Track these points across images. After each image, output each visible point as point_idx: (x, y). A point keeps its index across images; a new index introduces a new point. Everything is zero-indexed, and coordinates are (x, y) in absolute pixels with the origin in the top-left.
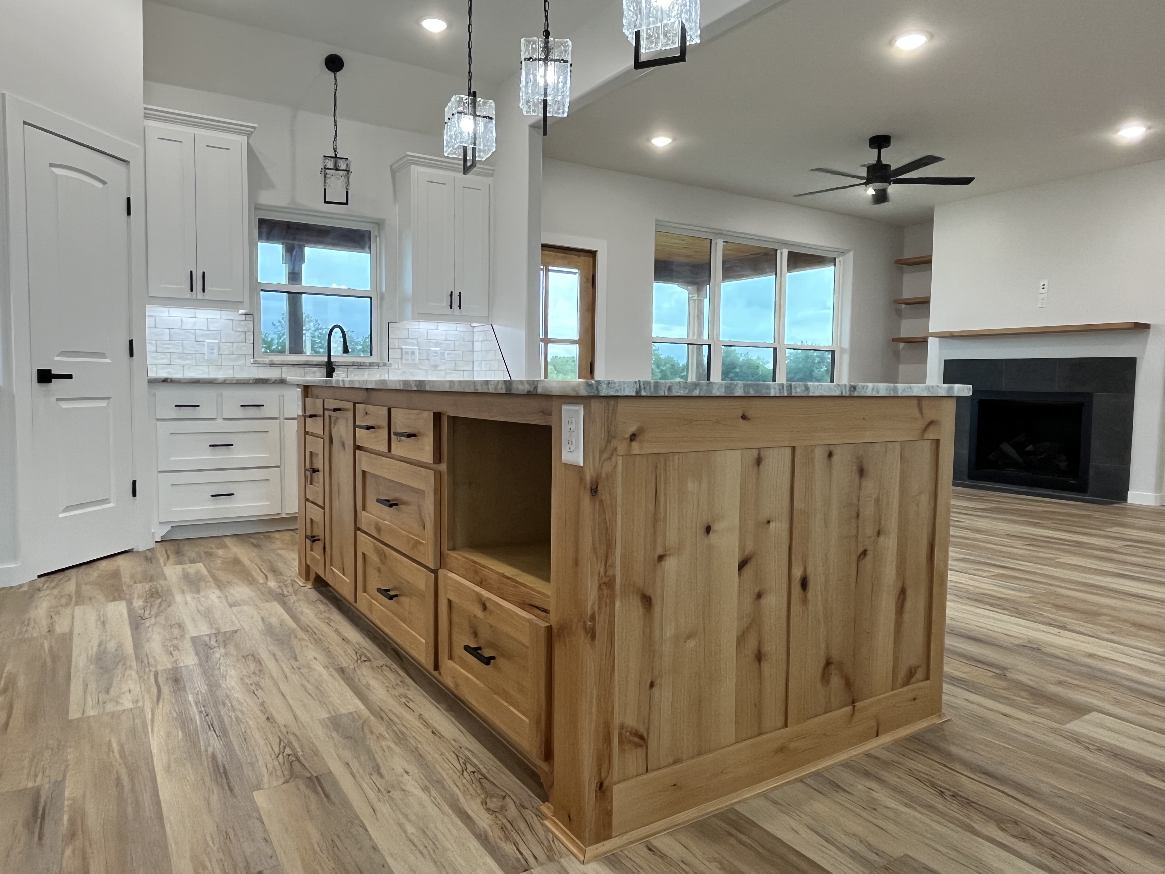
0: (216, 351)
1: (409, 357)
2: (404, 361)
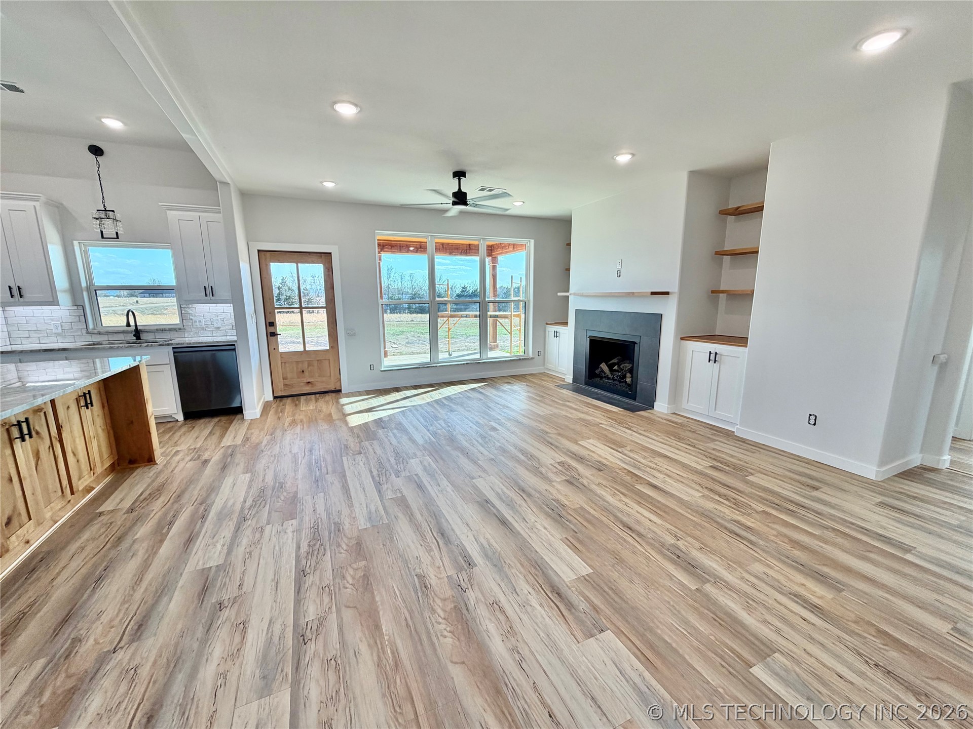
0: (60, 328)
1: (198, 323)
2: (194, 326)
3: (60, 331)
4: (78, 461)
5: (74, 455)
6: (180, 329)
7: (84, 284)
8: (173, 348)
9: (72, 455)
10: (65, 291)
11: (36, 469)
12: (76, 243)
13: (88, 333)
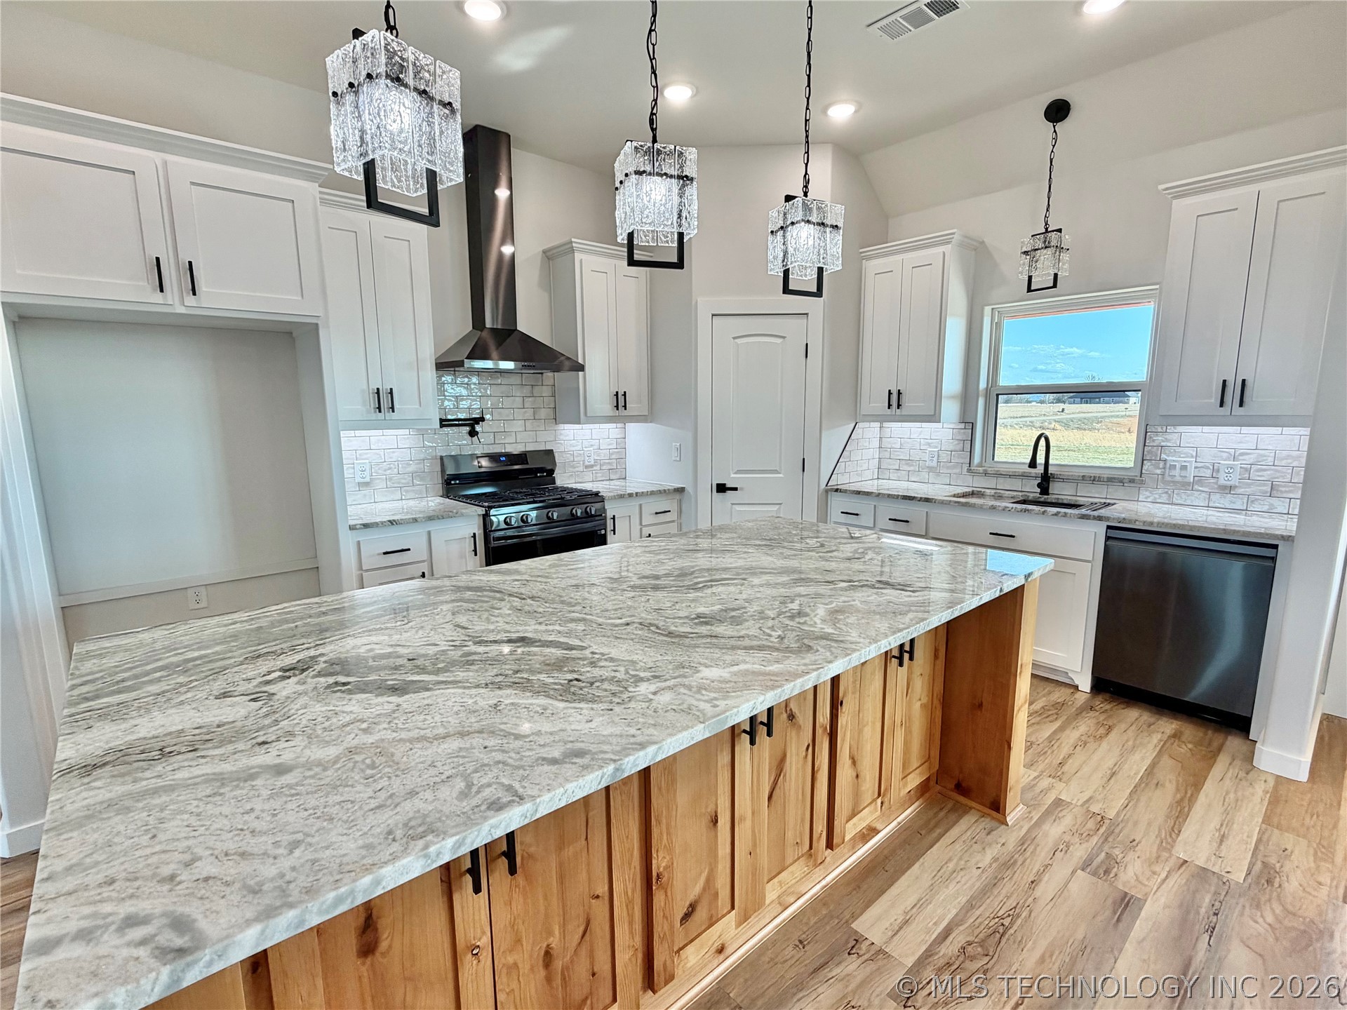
3: (934, 464)
4: (857, 776)
5: (854, 762)
6: (1132, 481)
7: (983, 385)
8: (1109, 527)
9: (848, 762)
10: (953, 397)
11: (770, 798)
12: (988, 310)
13: (969, 470)
